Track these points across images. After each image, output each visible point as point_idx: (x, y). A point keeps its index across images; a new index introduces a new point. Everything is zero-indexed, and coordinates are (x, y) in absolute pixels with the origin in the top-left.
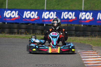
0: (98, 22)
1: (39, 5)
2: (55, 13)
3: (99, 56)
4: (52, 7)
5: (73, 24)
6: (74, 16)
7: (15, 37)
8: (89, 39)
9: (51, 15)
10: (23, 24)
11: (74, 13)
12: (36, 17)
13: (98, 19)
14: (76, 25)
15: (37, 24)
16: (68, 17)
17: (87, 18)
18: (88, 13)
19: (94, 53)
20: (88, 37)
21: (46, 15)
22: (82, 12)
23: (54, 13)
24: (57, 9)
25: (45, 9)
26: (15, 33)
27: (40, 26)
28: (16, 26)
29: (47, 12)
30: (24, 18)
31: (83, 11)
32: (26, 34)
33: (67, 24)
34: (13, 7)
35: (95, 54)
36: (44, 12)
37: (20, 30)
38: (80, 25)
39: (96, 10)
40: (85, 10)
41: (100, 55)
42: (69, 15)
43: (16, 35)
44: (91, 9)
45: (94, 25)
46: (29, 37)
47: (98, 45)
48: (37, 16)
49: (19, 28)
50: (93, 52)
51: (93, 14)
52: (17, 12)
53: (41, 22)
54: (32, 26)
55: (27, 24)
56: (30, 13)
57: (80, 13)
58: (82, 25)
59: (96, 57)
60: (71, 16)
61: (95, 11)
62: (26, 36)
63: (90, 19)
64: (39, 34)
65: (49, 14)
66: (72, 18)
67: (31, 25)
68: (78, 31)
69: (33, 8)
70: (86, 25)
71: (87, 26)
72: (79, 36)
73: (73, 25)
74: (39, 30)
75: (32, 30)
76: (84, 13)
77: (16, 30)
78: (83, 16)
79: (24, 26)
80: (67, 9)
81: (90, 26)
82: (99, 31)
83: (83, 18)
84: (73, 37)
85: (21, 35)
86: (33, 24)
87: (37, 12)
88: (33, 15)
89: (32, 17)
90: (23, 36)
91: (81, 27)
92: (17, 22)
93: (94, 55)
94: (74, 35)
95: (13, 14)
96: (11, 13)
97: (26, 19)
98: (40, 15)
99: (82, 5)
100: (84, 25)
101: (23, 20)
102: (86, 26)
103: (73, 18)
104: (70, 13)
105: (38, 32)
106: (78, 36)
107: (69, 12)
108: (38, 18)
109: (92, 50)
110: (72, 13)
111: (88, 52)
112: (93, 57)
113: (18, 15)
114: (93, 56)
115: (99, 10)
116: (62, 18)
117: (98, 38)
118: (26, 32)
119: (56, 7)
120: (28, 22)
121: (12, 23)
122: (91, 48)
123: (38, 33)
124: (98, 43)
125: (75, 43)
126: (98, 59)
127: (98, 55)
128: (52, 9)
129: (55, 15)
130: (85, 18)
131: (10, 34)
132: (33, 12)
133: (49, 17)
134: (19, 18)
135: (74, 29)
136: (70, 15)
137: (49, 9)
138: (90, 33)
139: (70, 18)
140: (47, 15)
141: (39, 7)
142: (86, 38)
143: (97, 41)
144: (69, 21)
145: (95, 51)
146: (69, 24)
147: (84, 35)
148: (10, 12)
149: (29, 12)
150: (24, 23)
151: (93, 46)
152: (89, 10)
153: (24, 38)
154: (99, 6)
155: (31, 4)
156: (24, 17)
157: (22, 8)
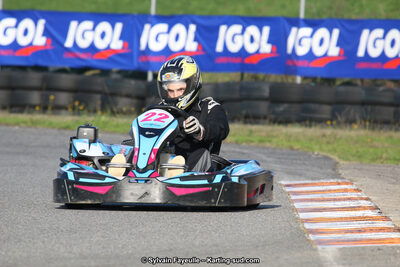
0: (363, 66)
2: (193, 28)
3: (364, 203)
4: (178, 5)
5: (261, 75)
6: (269, 42)
7: (30, 124)
8: (324, 136)
9: (177, 38)
10: (63, 71)
11: (266, 30)
12: (117, 45)
13: (361, 53)
14: (275, 78)
15: (119, 72)
19: (346, 190)
20: (323, 127)
21: (155, 38)
22: (299, 27)
24: (198, 13)
25: (153, 11)
26: (33, 107)
27: (133, 82)
28: (34, 78)
29: (158, 23)
31: (302, 23)
32: (76, 111)
33: (239, 74)
34: (26, 5)
35: (349, 195)
36: (147, 27)
37: (52, 97)
39: (354, 17)
40: (309, 17)
41: (367, 199)
43: (38, 117)
44: (334, 16)
45: (346, 79)
47: (360, 157)
49: (49, 87)
50: (339, 184)
51: (341, 36)
52: (42, 23)
53: (135, 64)
54: (100, 80)
55: (81, 70)
56: (94, 29)
57: (290, 30)
58: (299, 80)
59: (352, 204)
60: (255, 41)
61: (351, 22)
62: (77, 122)
63: (330, 54)
64: (128, 113)
65: (168, 32)
67: (94, 75)
68: (283, 102)
69: (103, 9)
70: (314, 79)
71: (319, 80)
72: (286, 122)
73: (263, 80)
74: (128, 96)
75: (98, 96)
76: (306, 31)
77: (35, 97)
78: (304, 41)
79: (67, 80)
80: (241, 12)
81: (329, 81)
82: (363, 103)
83: (301, 51)
84: (263, 124)
85: (54, 114)
86: (105, 73)
87: (119, 26)
88: (103, 35)
89: (101, 45)
90: (66, 119)
91: (296, 84)
92: (41, 62)
93: (344, 200)
94: (265, 118)
95: (26, 32)
96: (16, 26)
98: (131, 35)
100: (305, 78)
101: (67, 56)
102: (313, 84)
104: (252, 30)
105: (124, 103)
106: (280, 123)
107: (249, 24)
108: (124, 47)
109: (338, 176)
110: (261, 30)
111: (322, 184)
112: (339, 204)
113: (44, 35)
114: (339, 200)
117: (362, 132)
118: (77, 103)
119: (195, 7)
121: (23, 68)
122: (334, 170)
123: (124, 109)
124: (360, 150)
125: (268, 148)
126: (359, 213)
127: (362, 199)
128: (181, 13)
130: (311, 50)
131: (11, 112)
132: (104, 26)
134: (49, 47)
135: (266, 92)
136: (252, 40)
137: (167, 13)
138: (327, 109)
139: (251, 49)
140: (161, 37)
141: (127, 4)
142: (314, 131)
143: (357, 142)
144: (247, 61)
145: (347, 184)
146: (246, 75)
147: (306, 118)
148: (11, 21)
149: (88, 24)
150: (67, 67)
151: (342, 162)
152: (324, 17)
153: (67, 128)
156: (69, 44)
157: (62, 9)
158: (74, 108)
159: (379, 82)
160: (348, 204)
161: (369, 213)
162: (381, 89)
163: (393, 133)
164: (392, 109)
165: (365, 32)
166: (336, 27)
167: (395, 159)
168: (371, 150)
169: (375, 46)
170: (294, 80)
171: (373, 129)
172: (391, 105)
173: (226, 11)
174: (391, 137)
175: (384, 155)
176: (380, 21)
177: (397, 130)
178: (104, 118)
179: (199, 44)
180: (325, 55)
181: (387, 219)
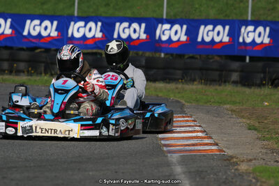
1: (61, 6)
2: (99, 24)
3: (197, 128)
4: (91, 10)
5: (140, 53)
6: (145, 33)
8: (177, 88)
9: (90, 30)
10: (22, 49)
11: (143, 25)
13: (199, 39)
14: (148, 54)
15: (56, 50)
16: (130, 36)
17: (175, 38)
18: (177, 27)
19: (187, 121)
20: (176, 83)
21: (77, 30)
22: (163, 24)
23: (96, 25)
24: (104, 15)
25: (76, 14)
26: (4, 71)
28: (5, 54)
29: (79, 21)
30: (25, 36)
31: (164, 21)
32: (30, 74)
35: (189, 124)
36: (72, 23)
37: (15, 65)
38: (157, 55)
39: (196, 18)
40: (169, 18)
41: (200, 126)
42: (132, 29)
43: (6, 77)
44: (184, 17)
45: (191, 55)
46: (35, 81)
47: (197, 101)
48: (56, 30)
49: (13, 59)
50: (184, 117)
51: (187, 28)
52: (9, 21)
54: (44, 55)
55: (33, 49)
56: (40, 25)
57: (158, 26)
58: (163, 55)
59: (190, 129)
60: (136, 32)
61: (194, 20)
62: (30, 79)
63: (181, 39)
65: (85, 26)
66: (138, 38)
67: (41, 52)
68: (153, 68)
69: (47, 13)
70: (172, 55)
72: (155, 80)
73: (142, 55)
75: (43, 65)
76: (167, 26)
77: (5, 65)
78: (166, 32)
79: (24, 55)
80: (129, 14)
81: (181, 56)
82: (201, 69)
83: (164, 38)
85: (16, 75)
86: (48, 50)
87: (55, 23)
88: (46, 28)
89: (44, 34)
90: (23, 78)
91: (160, 58)
92: (9, 44)
97: (31, 39)
98: (63, 28)
99: (163, 6)
100: (166, 54)
102: (171, 58)
103: (140, 38)
104: (135, 25)
107: (133, 22)
108: (58, 35)
109: (182, 112)
110: (140, 26)
112: (183, 129)
114: (183, 127)
115: (203, 18)
116: (115, 36)
117: (200, 86)
118: (30, 69)
119: (103, 11)
120: (34, 45)
124: (198, 97)
127: (197, 126)
128: (93, 15)
129: (99, 28)
130: (170, 37)
133: (84, 35)
134: (13, 35)
135: (143, 63)
136: (135, 31)
137: (85, 15)
138: (179, 72)
140: (81, 29)
141: (61, 9)
142: (172, 86)
143: (196, 93)
144: (132, 44)
145: (188, 117)
147: (167, 78)
149: (37, 22)
150: (25, 47)
151: (186, 104)
152: (178, 18)
154: (202, 9)
155: (43, 4)
156: (25, 33)
157: (22, 13)
158: (28, 71)
159: (210, 57)
160: (188, 129)
161: (200, 134)
162: (211, 61)
163: (217, 87)
164: (218, 73)
165: (202, 27)
166: (185, 24)
167: (218, 102)
168: (205, 97)
169: (208, 35)
170: (160, 55)
171: (206, 84)
172: (217, 70)
173: (121, 14)
174: (216, 90)
175: (212, 100)
176: (212, 20)
177: (220, 85)
178: (46, 77)
179: (103, 34)
180: (179, 40)
181: (210, 138)
